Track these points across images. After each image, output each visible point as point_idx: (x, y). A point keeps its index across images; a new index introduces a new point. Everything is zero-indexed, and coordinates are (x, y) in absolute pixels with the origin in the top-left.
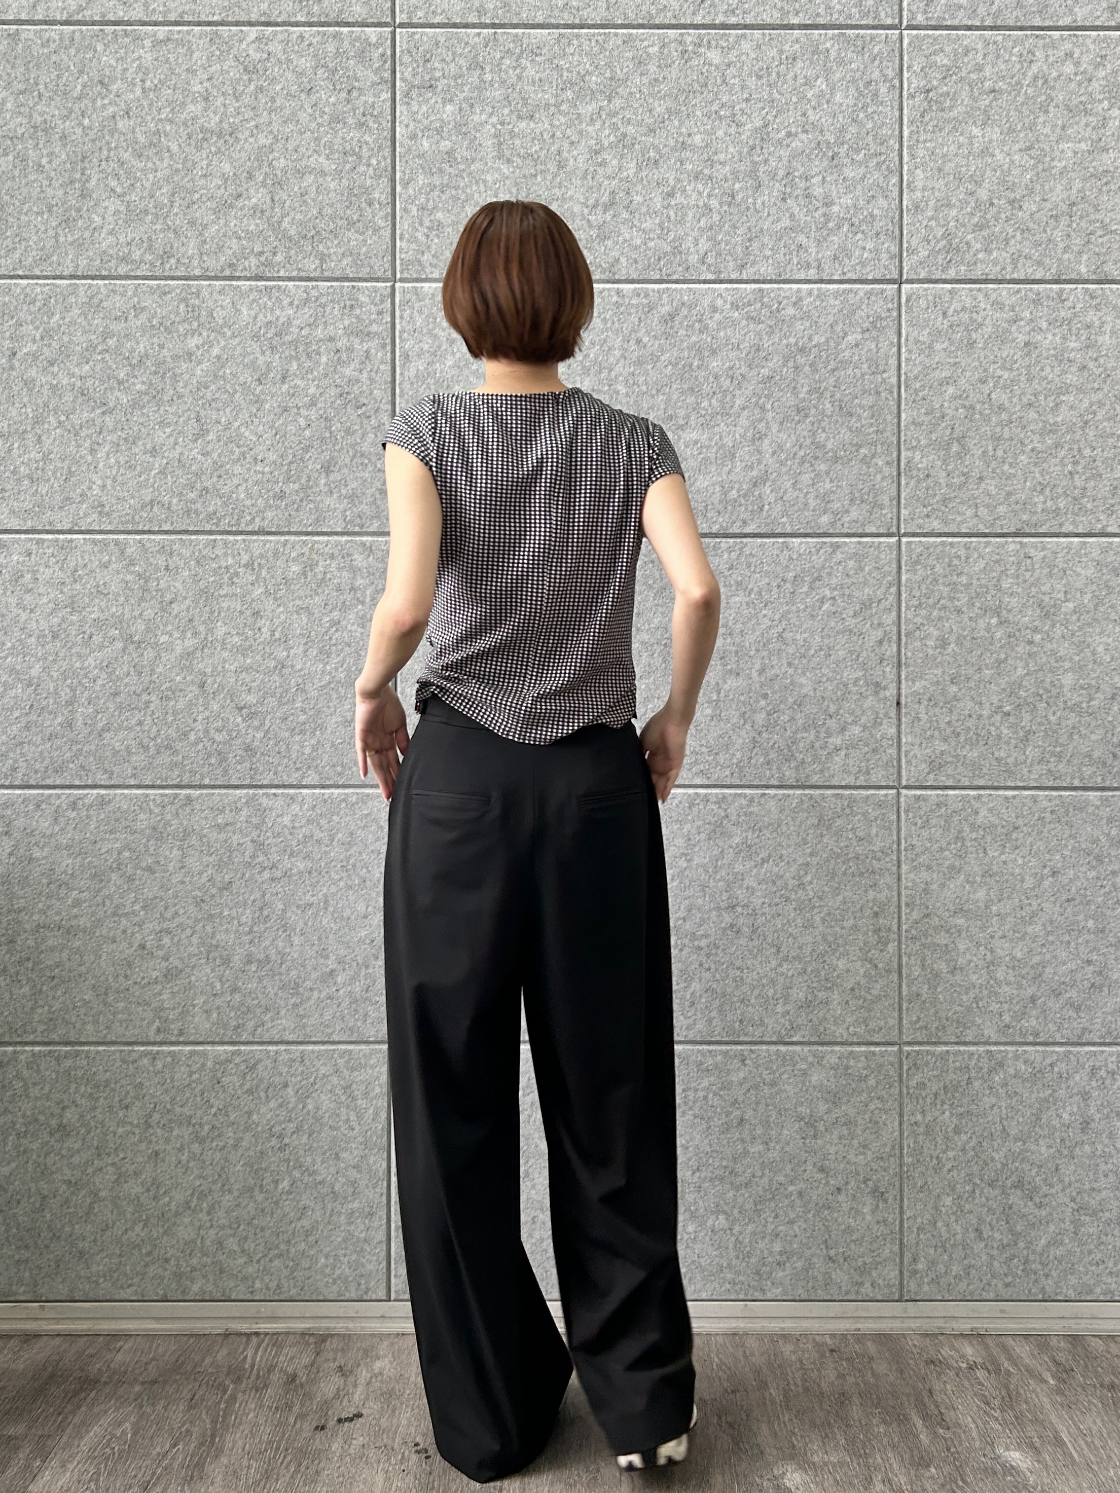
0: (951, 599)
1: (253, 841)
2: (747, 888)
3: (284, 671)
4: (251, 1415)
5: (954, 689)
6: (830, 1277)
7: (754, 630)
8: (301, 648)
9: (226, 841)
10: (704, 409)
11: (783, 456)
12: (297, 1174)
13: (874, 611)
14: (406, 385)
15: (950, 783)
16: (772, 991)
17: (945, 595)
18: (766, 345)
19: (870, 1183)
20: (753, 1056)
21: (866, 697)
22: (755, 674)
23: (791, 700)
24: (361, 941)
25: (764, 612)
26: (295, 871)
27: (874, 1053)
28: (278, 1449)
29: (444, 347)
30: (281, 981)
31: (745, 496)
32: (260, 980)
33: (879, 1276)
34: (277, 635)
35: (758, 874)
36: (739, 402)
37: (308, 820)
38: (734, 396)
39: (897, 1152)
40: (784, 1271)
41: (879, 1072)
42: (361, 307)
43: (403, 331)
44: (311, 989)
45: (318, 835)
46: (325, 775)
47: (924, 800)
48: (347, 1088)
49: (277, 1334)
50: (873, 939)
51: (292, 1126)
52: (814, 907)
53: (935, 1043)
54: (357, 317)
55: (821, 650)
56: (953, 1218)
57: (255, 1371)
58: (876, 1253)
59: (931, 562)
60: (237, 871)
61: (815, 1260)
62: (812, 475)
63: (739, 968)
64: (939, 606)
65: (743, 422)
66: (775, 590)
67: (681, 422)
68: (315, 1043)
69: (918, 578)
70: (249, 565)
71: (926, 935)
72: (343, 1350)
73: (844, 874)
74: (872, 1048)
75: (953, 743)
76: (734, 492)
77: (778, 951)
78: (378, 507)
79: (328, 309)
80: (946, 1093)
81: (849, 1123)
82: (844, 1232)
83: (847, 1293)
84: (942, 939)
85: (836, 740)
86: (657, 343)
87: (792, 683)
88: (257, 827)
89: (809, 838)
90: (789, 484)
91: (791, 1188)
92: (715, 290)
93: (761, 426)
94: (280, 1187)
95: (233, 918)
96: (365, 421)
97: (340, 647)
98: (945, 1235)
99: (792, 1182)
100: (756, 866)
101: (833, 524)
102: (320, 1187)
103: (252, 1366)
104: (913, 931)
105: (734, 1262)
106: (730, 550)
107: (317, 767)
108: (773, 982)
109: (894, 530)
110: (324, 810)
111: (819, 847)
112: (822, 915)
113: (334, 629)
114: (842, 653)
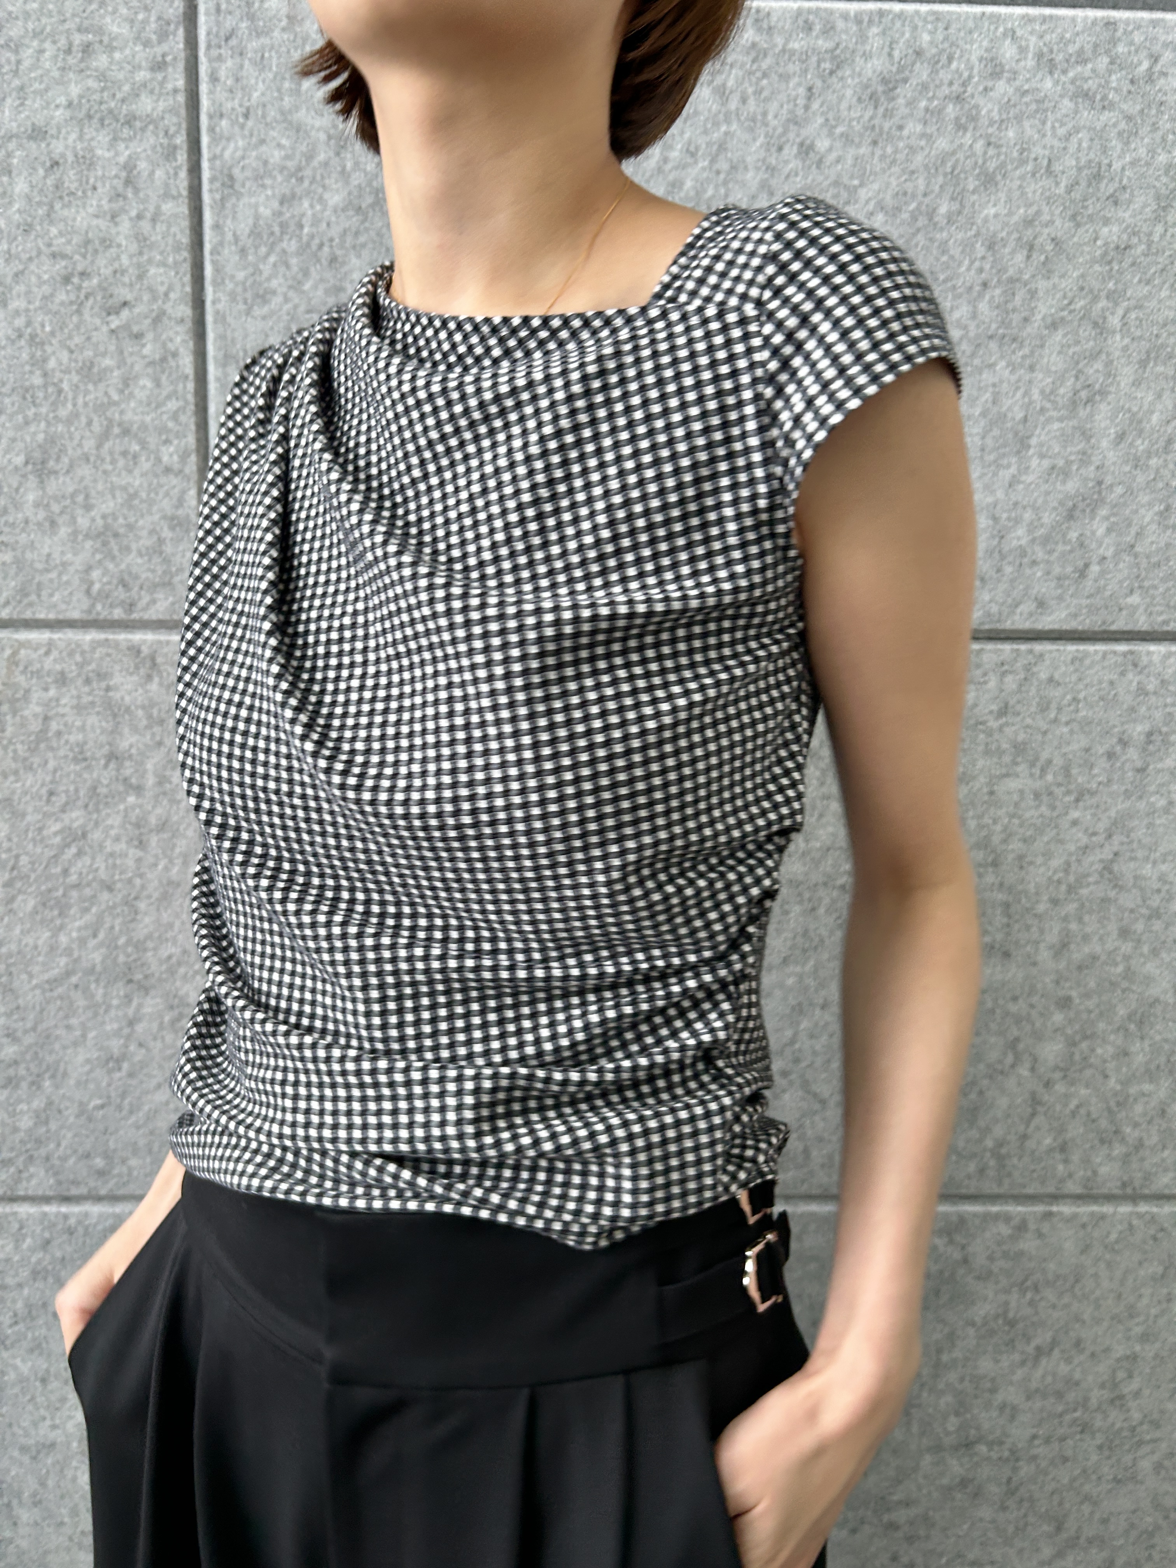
2: (1002, 1407)
7: (1048, 855)
11: (1141, 446)
14: (229, 254)
18: (1117, 166)
22: (1044, 955)
23: (1122, 1011)
25: (1075, 814)
29: (322, 157)
31: (1046, 540)
36: (1044, 309)
38: (1033, 293)
42: (110, 49)
43: (218, 114)
54: (102, 77)
65: (1052, 358)
66: (1103, 763)
76: (1021, 531)
77: (1059, 1529)
78: (167, 561)
79: (27, 54)
86: (852, 152)
87: (1128, 974)
89: (1142, 1305)
90: (1148, 516)
92: (996, 19)
93: (1094, 370)
96: (129, 347)
97: (88, 892)
100: (1023, 1363)
106: (1003, 669)
107: (47, 1159)
110: (69, 1249)
111: (1162, 1322)
112: (1156, 1457)
113: (73, 850)
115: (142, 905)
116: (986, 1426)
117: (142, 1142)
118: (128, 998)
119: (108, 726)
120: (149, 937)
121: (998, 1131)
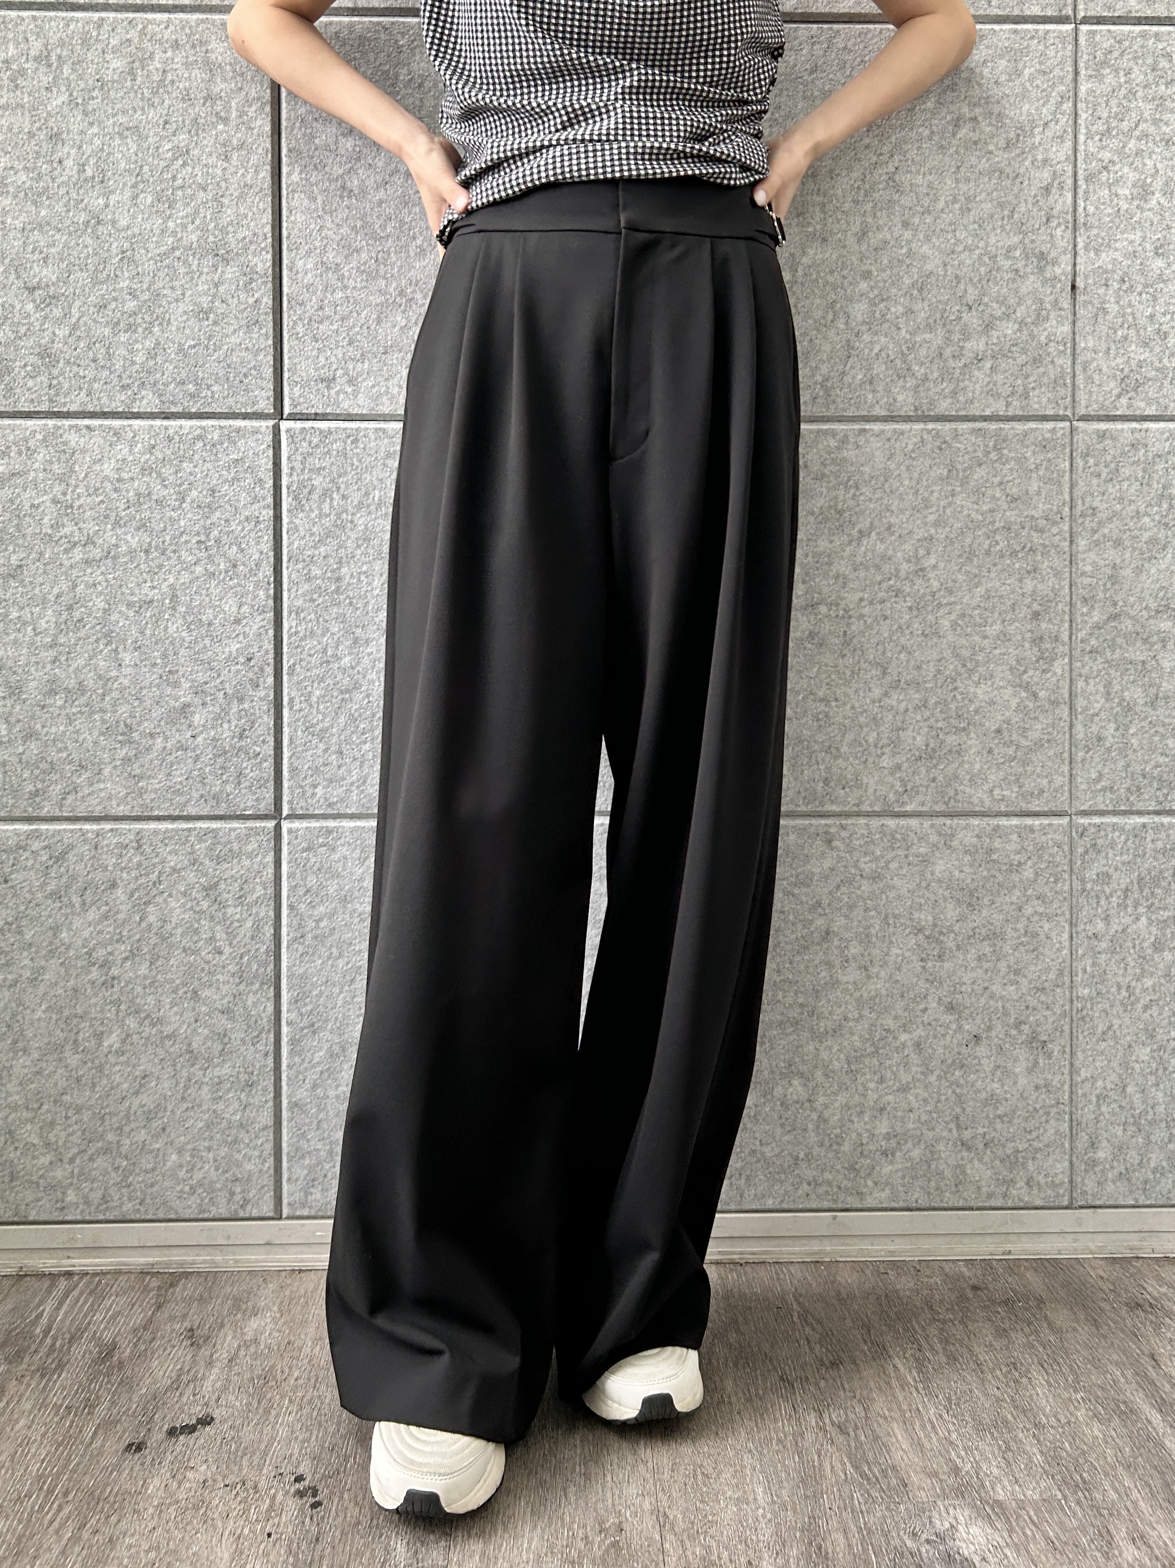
0: (1156, 122)
1: (55, 501)
2: (837, 577)
3: (100, 228)
4: (22, 1422)
5: (1160, 263)
6: (964, 1172)
8: (128, 193)
9: (12, 501)
12: (132, 1023)
13: (1037, 140)
15: (1151, 411)
16: (875, 734)
17: (1146, 115)
19: (1026, 1028)
20: (844, 834)
21: (1024, 277)
22: (851, 240)
23: (907, 281)
24: (231, 660)
26: (124, 548)
27: (1032, 830)
28: (50, 1491)
30: (104, 721)
32: (70, 721)
33: (1039, 1170)
34: (89, 172)
37: (143, 469)
39: (1067, 979)
40: (892, 1163)
41: (1040, 857)
44: (152, 735)
45: (159, 491)
46: (168, 397)
47: (1113, 438)
48: (209, 889)
49: (103, 1273)
50: (1030, 653)
51: (123, 949)
52: (940, 605)
53: (1125, 813)
55: (955, 201)
56: (1152, 1079)
57: (49, 1340)
58: (1034, 1134)
59: (1125, 63)
60: (30, 549)
61: (941, 1147)
63: (822, 700)
64: (1137, 133)
68: (158, 818)
69: (1105, 88)
70: (43, 58)
71: (1113, 647)
72: (201, 1298)
73: (988, 553)
74: (1029, 821)
75: (1157, 349)
77: (885, 673)
80: (1141, 890)
81: (994, 936)
82: (986, 1103)
83: (990, 1196)
84: (1138, 653)
85: (975, 345)
87: (910, 254)
88: (62, 479)
89: (933, 499)
91: (904, 1037)
94: (106, 1044)
95: (25, 623)
97: (189, 191)
98: (1139, 1107)
99: (905, 1028)
100: (850, 543)
102: (168, 1043)
103: (46, 1332)
104: (1093, 642)
105: (816, 1151)
106: (813, 40)
107: (155, 383)
108: (876, 721)
109: (1069, 11)
110: (168, 452)
111: (949, 512)
112: (953, 617)
113: (180, 162)
114: (987, 207)
115: (226, 201)
116: (825, 590)
117: (221, 373)
118: (215, 267)
119: (206, 77)
120: (231, 223)
121: (824, 369)
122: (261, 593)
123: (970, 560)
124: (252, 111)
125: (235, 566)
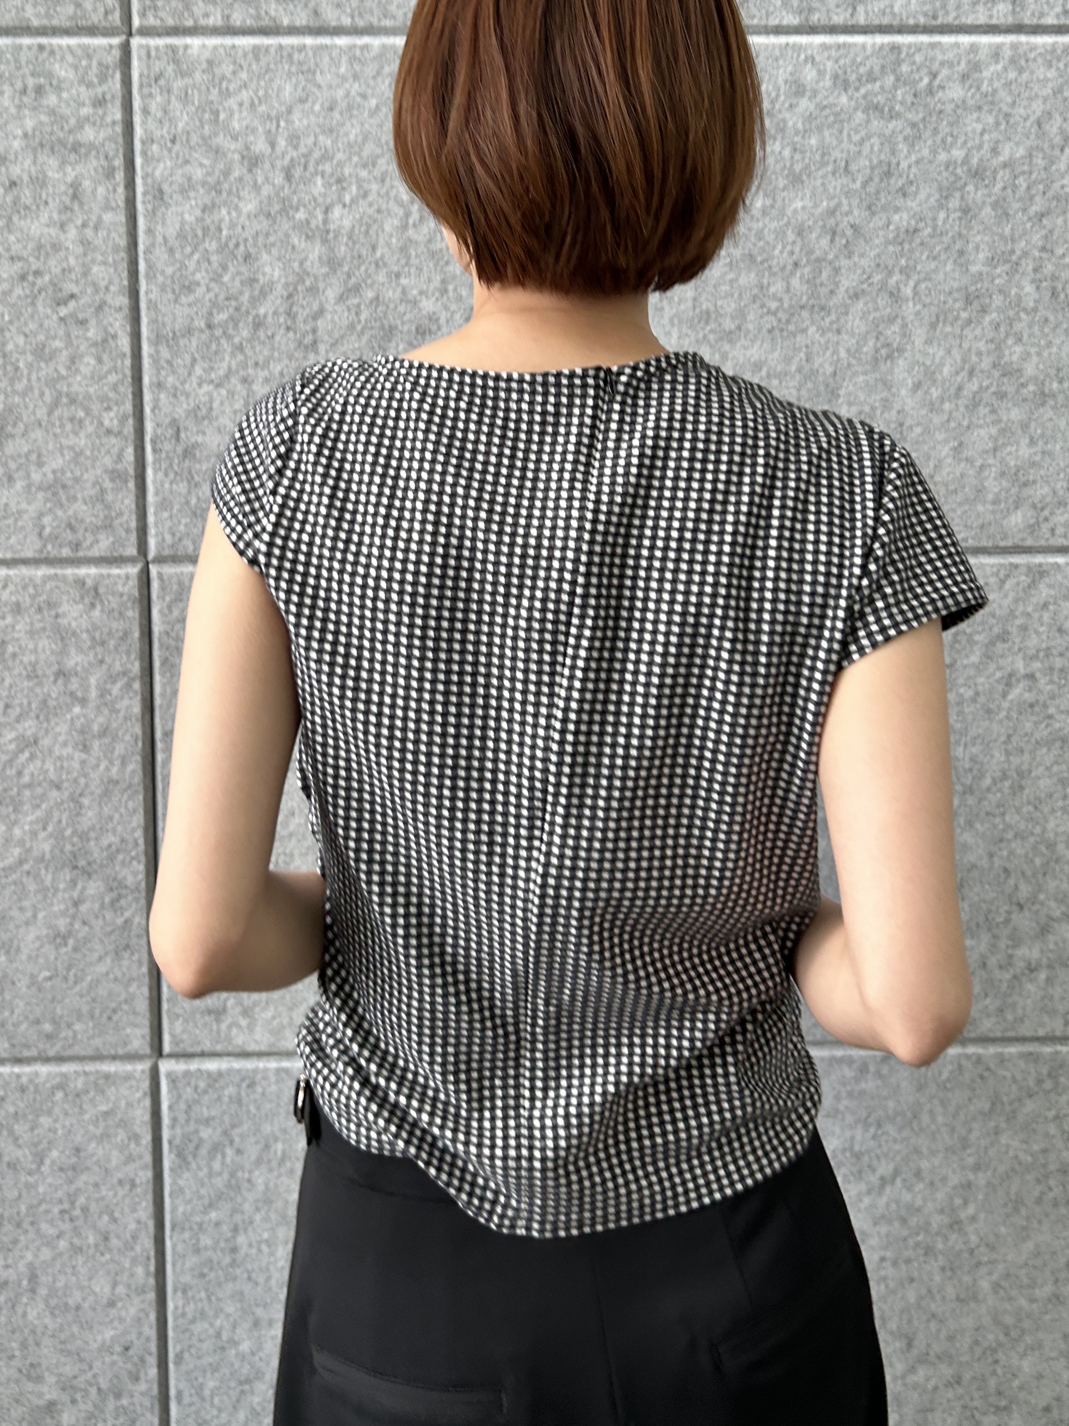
10: (775, 297)
11: (935, 393)
14: (160, 254)
18: (904, 165)
24: (106, 1349)
29: (237, 174)
35: (873, 1206)
36: (847, 282)
38: (837, 271)
42: (59, 89)
43: (148, 141)
46: (19, 1038)
52: (979, 1264)
54: (52, 112)
55: (1005, 777)
62: (994, 431)
65: (856, 322)
67: (728, 324)
73: (1039, 1201)
77: (910, 1345)
78: (108, 507)
85: (1030, 952)
89: (973, 1138)
90: (946, 450)
92: (798, 48)
93: (893, 332)
96: (75, 331)
97: (39, 790)
100: (869, 1192)
101: (1033, 528)
110: (22, 1105)
111: (992, 1153)
112: (995, 1277)
113: (27, 754)
114: (1045, 783)
115: (86, 801)
117: (85, 1009)
118: (74, 882)
119: (57, 647)
120: (93, 828)
122: (140, 1271)
123: (1016, 1210)
124: (116, 689)
125: (106, 1239)
